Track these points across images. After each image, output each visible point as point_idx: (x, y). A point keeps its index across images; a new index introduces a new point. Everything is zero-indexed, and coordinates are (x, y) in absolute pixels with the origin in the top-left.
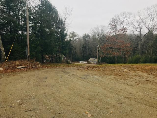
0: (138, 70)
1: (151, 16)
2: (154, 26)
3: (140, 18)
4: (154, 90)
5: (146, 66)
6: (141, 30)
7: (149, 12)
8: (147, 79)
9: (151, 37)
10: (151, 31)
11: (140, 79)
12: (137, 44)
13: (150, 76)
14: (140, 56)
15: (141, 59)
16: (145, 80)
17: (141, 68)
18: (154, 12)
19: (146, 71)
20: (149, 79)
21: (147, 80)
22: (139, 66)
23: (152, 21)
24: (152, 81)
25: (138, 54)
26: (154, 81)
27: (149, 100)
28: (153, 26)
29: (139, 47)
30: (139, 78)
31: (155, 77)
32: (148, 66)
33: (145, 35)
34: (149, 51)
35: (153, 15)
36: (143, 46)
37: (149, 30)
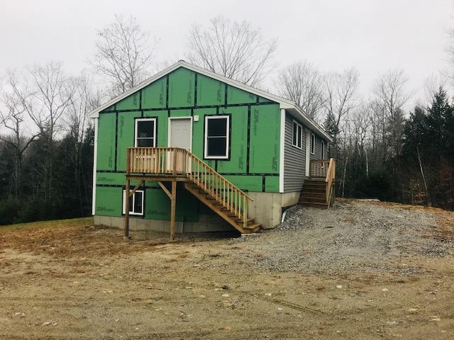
0: (5, 244)
1: (45, 92)
2: (54, 119)
3: (15, 91)
4: (44, 297)
5: (30, 232)
6: (18, 126)
7: (39, 80)
8: (29, 268)
9: (47, 147)
10: (48, 130)
11: (8, 273)
12: (10, 167)
13: (38, 258)
14: (17, 201)
15: (20, 210)
16: (23, 272)
17: (16, 238)
18: (54, 81)
19: (30, 245)
20: (36, 267)
21: (28, 273)
22: (10, 232)
23: (48, 104)
24: (43, 272)
25: (10, 196)
26: (48, 271)
27: (24, 334)
28: (52, 119)
29: (17, 174)
30: (6, 270)
31: (53, 260)
32: (37, 229)
33: (32, 140)
34: (44, 185)
35: (50, 90)
36: (27, 171)
37: (42, 128)
